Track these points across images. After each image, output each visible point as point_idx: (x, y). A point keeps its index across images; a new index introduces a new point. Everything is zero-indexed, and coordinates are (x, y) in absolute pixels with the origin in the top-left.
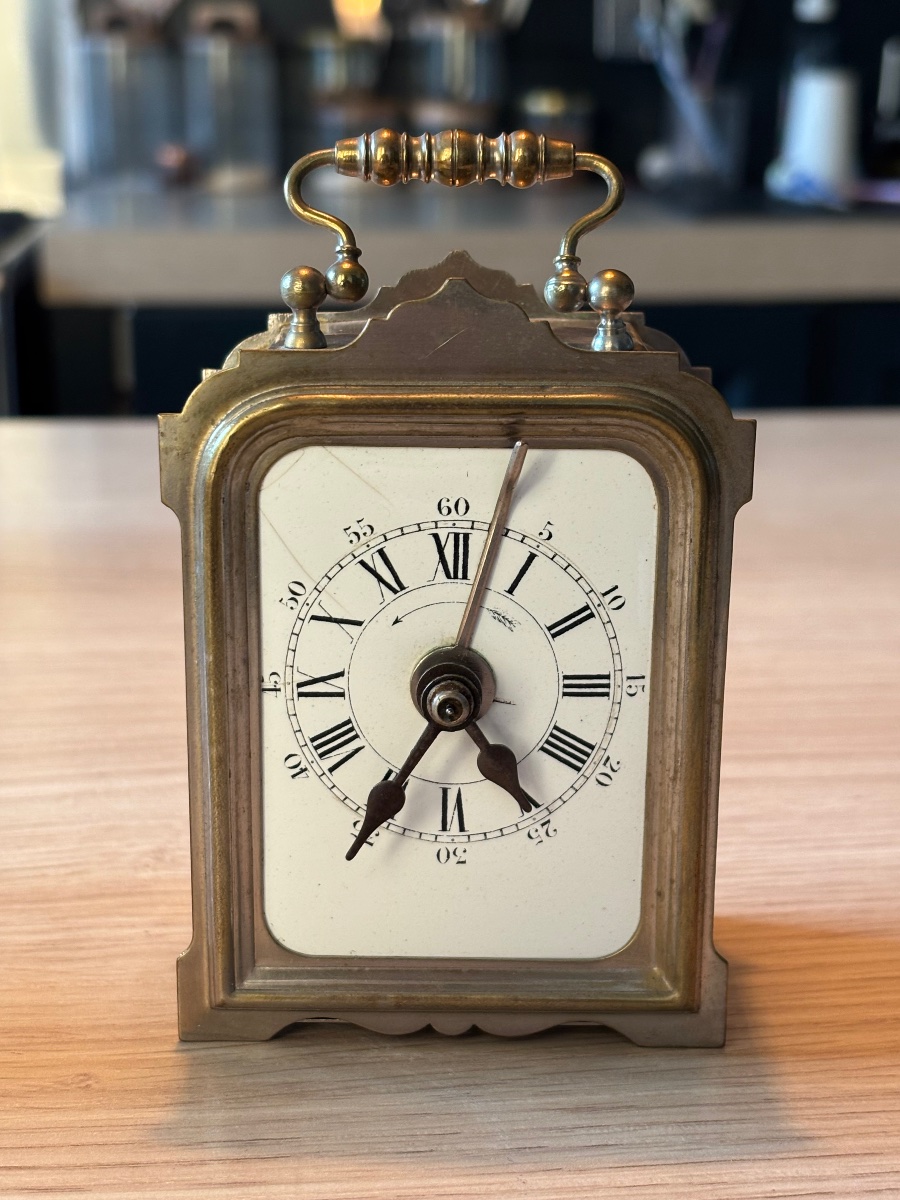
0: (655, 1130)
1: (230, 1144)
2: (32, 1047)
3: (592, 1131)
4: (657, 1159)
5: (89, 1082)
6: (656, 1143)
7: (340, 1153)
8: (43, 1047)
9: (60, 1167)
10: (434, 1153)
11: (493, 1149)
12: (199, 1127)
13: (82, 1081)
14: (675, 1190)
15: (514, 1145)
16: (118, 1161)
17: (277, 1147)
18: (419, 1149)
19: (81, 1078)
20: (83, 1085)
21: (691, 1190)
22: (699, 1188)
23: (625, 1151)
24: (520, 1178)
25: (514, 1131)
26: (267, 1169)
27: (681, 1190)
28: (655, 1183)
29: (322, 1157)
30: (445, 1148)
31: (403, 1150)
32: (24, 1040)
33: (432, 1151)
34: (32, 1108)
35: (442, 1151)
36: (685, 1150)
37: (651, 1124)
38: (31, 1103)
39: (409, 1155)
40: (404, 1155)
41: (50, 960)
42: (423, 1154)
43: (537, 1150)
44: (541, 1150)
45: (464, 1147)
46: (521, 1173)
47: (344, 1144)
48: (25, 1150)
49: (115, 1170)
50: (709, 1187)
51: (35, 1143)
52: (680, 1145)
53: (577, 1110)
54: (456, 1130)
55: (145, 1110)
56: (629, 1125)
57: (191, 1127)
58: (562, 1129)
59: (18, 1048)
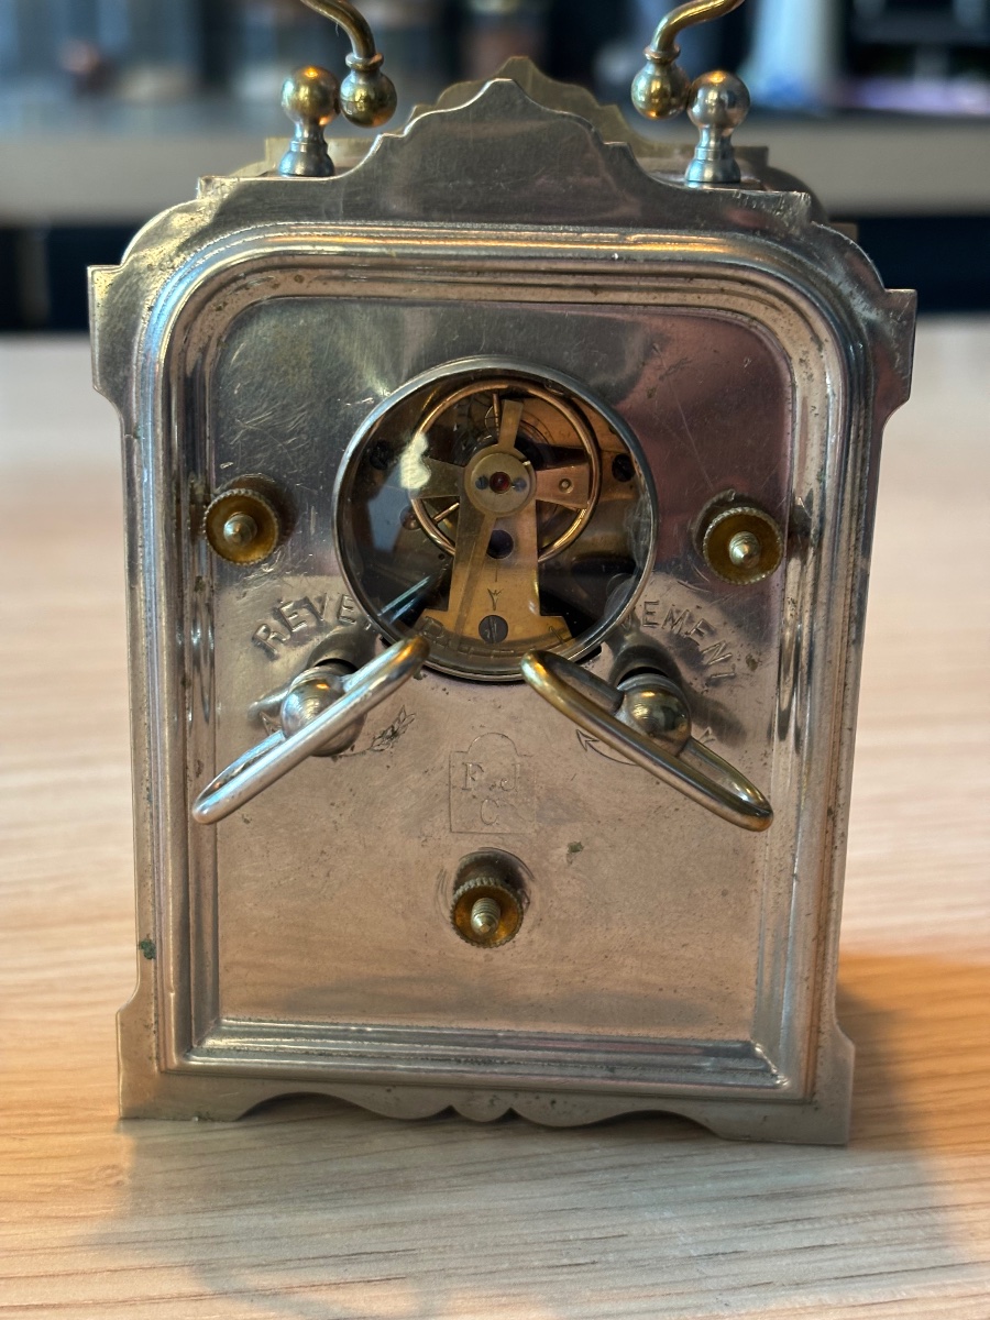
0: (882, 1223)
1: (322, 1261)
2: (37, 1130)
3: (800, 1227)
4: (895, 1264)
5: (120, 1178)
6: (888, 1240)
7: (472, 1270)
8: (52, 1129)
9: (96, 1304)
10: (598, 1266)
11: (675, 1257)
12: (275, 1238)
13: (111, 1176)
14: (925, 1308)
15: (701, 1250)
16: (174, 1292)
17: (386, 1265)
18: (575, 1261)
19: (109, 1171)
20: (112, 1181)
21: (949, 1306)
22: (958, 1303)
23: (849, 1253)
24: (720, 1298)
25: (697, 1230)
26: (378, 1298)
27: (935, 1306)
28: (898, 1297)
29: (449, 1276)
30: (611, 1257)
31: (555, 1262)
32: (25, 1120)
33: (594, 1263)
34: (49, 1217)
35: (608, 1262)
36: (928, 1249)
37: (875, 1214)
38: (45, 1210)
39: (565, 1270)
40: (559, 1270)
41: (47, 1007)
42: (584, 1268)
43: (733, 1256)
44: (737, 1256)
45: (637, 1255)
46: (722, 1291)
47: (474, 1257)
48: (44, 1280)
49: (171, 1305)
50: (972, 1302)
51: (58, 1268)
52: (920, 1242)
53: (774, 1196)
54: (620, 1231)
55: (201, 1215)
56: (845, 1216)
57: (266, 1239)
58: (759, 1225)
59: (19, 1131)
